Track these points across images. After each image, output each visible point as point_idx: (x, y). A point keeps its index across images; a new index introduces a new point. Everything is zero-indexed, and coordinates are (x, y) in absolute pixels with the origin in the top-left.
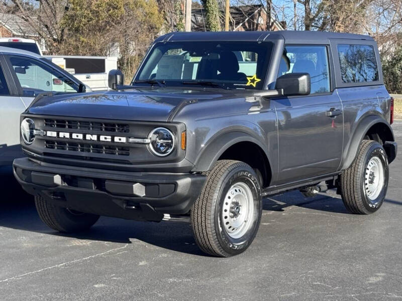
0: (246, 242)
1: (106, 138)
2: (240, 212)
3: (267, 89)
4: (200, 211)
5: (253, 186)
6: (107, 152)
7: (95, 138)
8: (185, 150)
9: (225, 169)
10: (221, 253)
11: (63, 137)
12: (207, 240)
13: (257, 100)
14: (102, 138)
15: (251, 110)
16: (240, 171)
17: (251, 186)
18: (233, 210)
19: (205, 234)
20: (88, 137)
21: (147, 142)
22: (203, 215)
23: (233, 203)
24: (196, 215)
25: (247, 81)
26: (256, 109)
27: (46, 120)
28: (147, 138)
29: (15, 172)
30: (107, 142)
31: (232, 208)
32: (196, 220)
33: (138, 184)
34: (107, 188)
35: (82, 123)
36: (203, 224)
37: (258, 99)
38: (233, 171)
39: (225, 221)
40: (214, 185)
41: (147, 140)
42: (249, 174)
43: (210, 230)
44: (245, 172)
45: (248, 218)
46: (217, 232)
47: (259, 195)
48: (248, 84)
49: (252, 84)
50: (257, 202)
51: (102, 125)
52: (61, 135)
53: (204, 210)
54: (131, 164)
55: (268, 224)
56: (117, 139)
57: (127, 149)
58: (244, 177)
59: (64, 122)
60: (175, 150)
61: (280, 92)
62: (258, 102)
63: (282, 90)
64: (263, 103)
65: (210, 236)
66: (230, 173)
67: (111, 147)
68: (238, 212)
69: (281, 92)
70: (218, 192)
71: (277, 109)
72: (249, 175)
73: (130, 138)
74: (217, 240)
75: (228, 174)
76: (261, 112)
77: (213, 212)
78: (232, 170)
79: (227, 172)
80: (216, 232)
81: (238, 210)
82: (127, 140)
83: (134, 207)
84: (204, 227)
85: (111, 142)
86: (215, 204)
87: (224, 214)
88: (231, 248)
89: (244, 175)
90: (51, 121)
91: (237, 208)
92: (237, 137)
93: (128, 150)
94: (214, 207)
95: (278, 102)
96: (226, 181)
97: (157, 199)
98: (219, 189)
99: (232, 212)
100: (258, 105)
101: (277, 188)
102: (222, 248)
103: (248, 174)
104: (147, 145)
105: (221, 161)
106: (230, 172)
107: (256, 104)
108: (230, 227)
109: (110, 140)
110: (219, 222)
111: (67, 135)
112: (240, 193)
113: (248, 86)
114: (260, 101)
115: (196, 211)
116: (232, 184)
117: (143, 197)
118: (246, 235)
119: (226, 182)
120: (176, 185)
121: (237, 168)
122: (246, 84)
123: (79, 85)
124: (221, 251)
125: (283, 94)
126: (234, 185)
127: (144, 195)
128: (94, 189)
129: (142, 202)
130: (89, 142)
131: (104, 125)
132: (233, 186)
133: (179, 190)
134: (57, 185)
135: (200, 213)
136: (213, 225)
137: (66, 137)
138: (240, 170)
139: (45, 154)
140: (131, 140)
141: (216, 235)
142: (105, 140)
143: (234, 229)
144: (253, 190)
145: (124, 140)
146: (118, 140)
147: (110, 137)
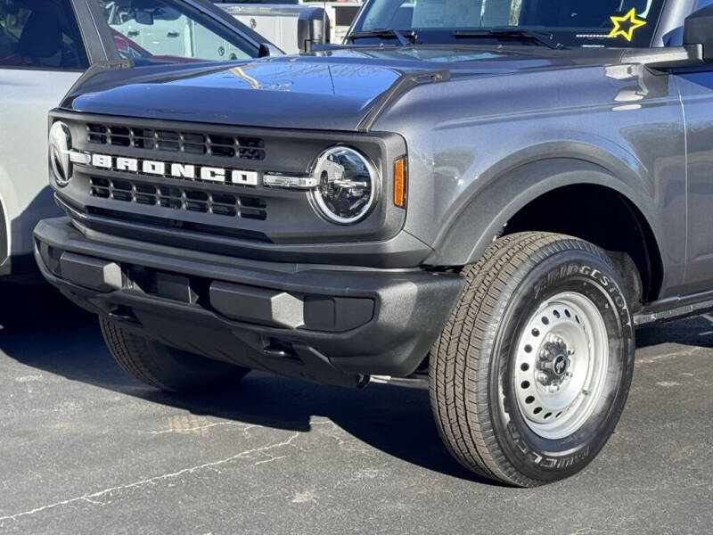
0: (585, 448)
1: (213, 174)
2: (569, 370)
3: (662, 45)
4: (450, 368)
5: (608, 302)
6: (216, 208)
7: (189, 171)
8: (405, 207)
9: (524, 257)
10: (510, 479)
11: (124, 168)
12: (470, 444)
13: (634, 73)
14: (206, 173)
15: (618, 99)
16: (567, 264)
17: (599, 300)
18: (548, 365)
19: (465, 429)
20: (177, 170)
21: (307, 185)
22: (458, 380)
23: (548, 346)
24: (441, 378)
25: (612, 26)
26: (632, 96)
27: (92, 126)
28: (307, 175)
29: (37, 251)
30: (216, 182)
31: (543, 359)
32: (441, 390)
33: (285, 294)
34: (213, 301)
35: (163, 134)
36: (459, 402)
37: (636, 72)
38: (544, 263)
39: (522, 394)
40: (489, 300)
41: (307, 180)
42: (595, 271)
43: (476, 418)
44: (580, 266)
45: (591, 384)
46: (497, 425)
47: (624, 324)
48: (613, 34)
49: (623, 32)
50: (617, 343)
51: (205, 140)
52: (122, 163)
53: (460, 367)
54: (269, 241)
55: (673, 384)
56: (237, 176)
57: (261, 203)
58: (578, 278)
59: (125, 130)
60: (378, 207)
61: (693, 53)
62: (635, 78)
63: (700, 47)
64: (648, 83)
65: (478, 436)
66: (538, 269)
67: (226, 197)
68: (563, 370)
69: (696, 52)
70: (499, 318)
71: (685, 98)
72: (593, 274)
73: (266, 173)
74: (496, 445)
75: (532, 270)
76: (643, 106)
77: (484, 373)
78: (542, 261)
79: (529, 265)
80: (493, 425)
81: (561, 365)
82: (261, 179)
83: (282, 353)
84: (461, 412)
85: (226, 183)
86: (489, 351)
87: (519, 376)
88: (537, 466)
89: (579, 274)
90: (102, 128)
91: (559, 360)
92: (559, 172)
93: (265, 206)
94: (488, 360)
95: (688, 79)
96: (523, 290)
97: (331, 336)
98: (502, 311)
99: (545, 371)
100: (637, 89)
101: (682, 303)
102: (512, 465)
103: (591, 271)
104: (307, 193)
105: (511, 236)
106: (536, 265)
107: (630, 85)
108: (537, 410)
109: (222, 179)
110: (502, 397)
111: (133, 165)
112: (567, 320)
113: (613, 39)
114: (641, 75)
115: (442, 368)
116: (542, 297)
117: (298, 328)
118: (584, 428)
119: (524, 293)
120: (376, 300)
121: (557, 256)
122: (608, 33)
123: (259, 46)
124: (510, 474)
125: (700, 57)
126: (549, 300)
127: (302, 323)
128: (192, 301)
129: (296, 342)
130: (178, 183)
131: (209, 140)
132: (545, 304)
133: (385, 316)
134: (112, 289)
135: (450, 374)
136: (484, 406)
137: (130, 169)
138: (566, 259)
139: (91, 210)
140: (270, 179)
141: (495, 433)
142: (213, 179)
143: (549, 414)
144: (606, 313)
145: (253, 178)
146: (241, 177)
147: (222, 171)
